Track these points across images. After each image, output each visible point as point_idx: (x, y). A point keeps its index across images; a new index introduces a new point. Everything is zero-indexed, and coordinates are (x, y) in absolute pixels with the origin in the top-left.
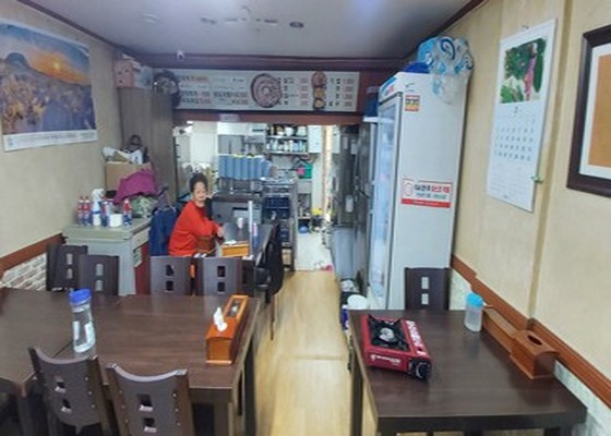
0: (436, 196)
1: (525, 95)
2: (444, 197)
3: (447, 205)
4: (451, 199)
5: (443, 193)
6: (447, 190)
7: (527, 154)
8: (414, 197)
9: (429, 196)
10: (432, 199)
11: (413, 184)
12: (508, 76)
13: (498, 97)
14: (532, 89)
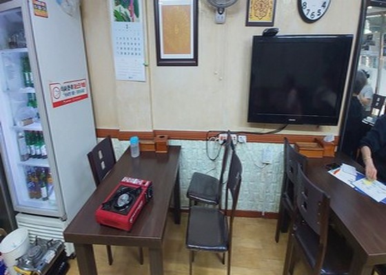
0: (78, 92)
1: (131, 18)
2: (83, 91)
3: (86, 96)
4: (87, 91)
5: (82, 88)
6: (83, 85)
7: (137, 52)
8: (63, 98)
9: (73, 93)
10: (76, 95)
11: (59, 86)
12: (117, 4)
13: (113, 18)
14: (134, 16)
